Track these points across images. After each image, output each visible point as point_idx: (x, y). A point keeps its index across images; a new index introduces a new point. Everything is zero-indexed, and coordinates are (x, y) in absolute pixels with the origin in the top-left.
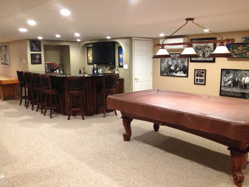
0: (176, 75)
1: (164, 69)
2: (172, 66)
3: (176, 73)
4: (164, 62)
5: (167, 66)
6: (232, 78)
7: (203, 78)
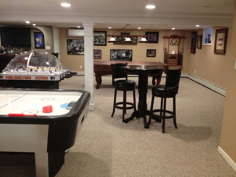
0: (81, 53)
1: (70, 50)
2: (77, 48)
3: (81, 52)
4: (70, 45)
5: (73, 48)
6: (117, 54)
7: (100, 55)
